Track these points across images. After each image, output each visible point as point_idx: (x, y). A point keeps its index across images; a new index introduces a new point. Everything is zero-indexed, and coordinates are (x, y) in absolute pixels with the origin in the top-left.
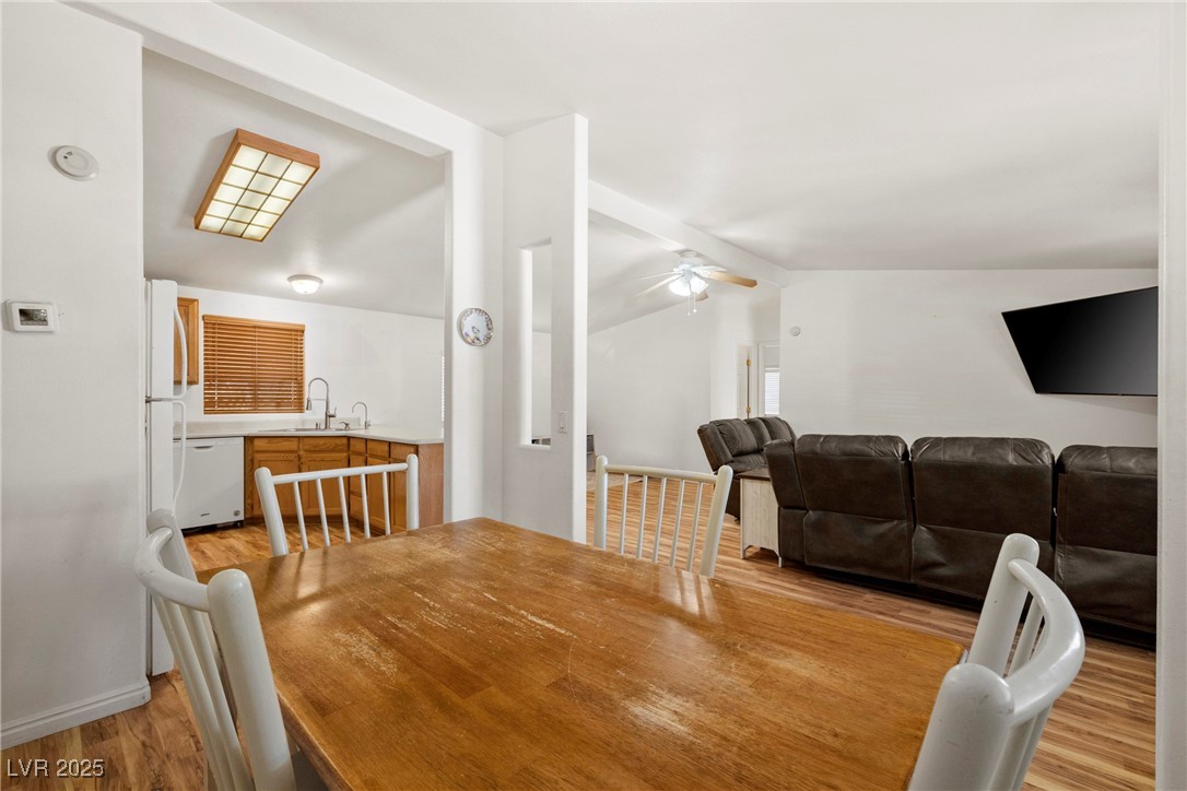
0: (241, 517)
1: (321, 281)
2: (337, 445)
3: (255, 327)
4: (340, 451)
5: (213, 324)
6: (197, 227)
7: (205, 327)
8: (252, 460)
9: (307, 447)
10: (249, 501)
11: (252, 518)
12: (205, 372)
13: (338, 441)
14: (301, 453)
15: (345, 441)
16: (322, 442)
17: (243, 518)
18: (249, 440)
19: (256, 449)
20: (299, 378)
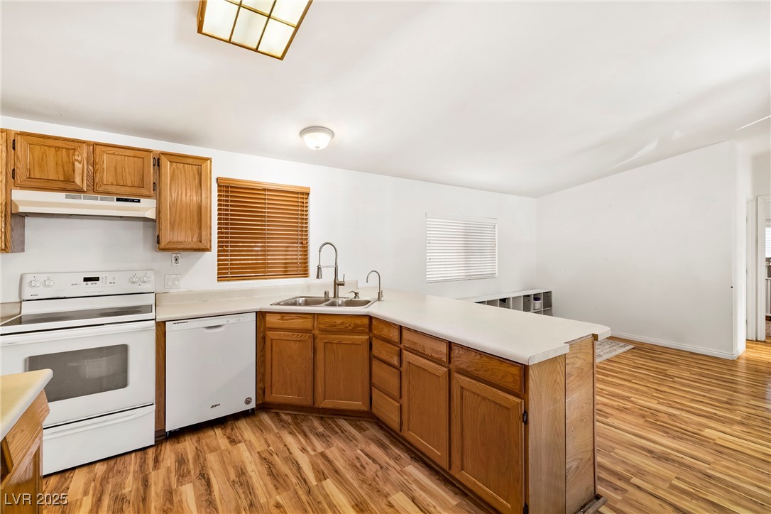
0: (253, 405)
1: (332, 134)
2: (357, 326)
3: (265, 190)
4: (360, 333)
5: (226, 188)
6: (200, 30)
7: (219, 191)
8: (264, 338)
9: (321, 326)
10: (261, 385)
11: (264, 404)
12: (219, 237)
13: (358, 321)
14: (316, 332)
15: (366, 321)
16: (339, 321)
17: (254, 406)
18: (261, 315)
19: (268, 325)
20: (304, 242)
